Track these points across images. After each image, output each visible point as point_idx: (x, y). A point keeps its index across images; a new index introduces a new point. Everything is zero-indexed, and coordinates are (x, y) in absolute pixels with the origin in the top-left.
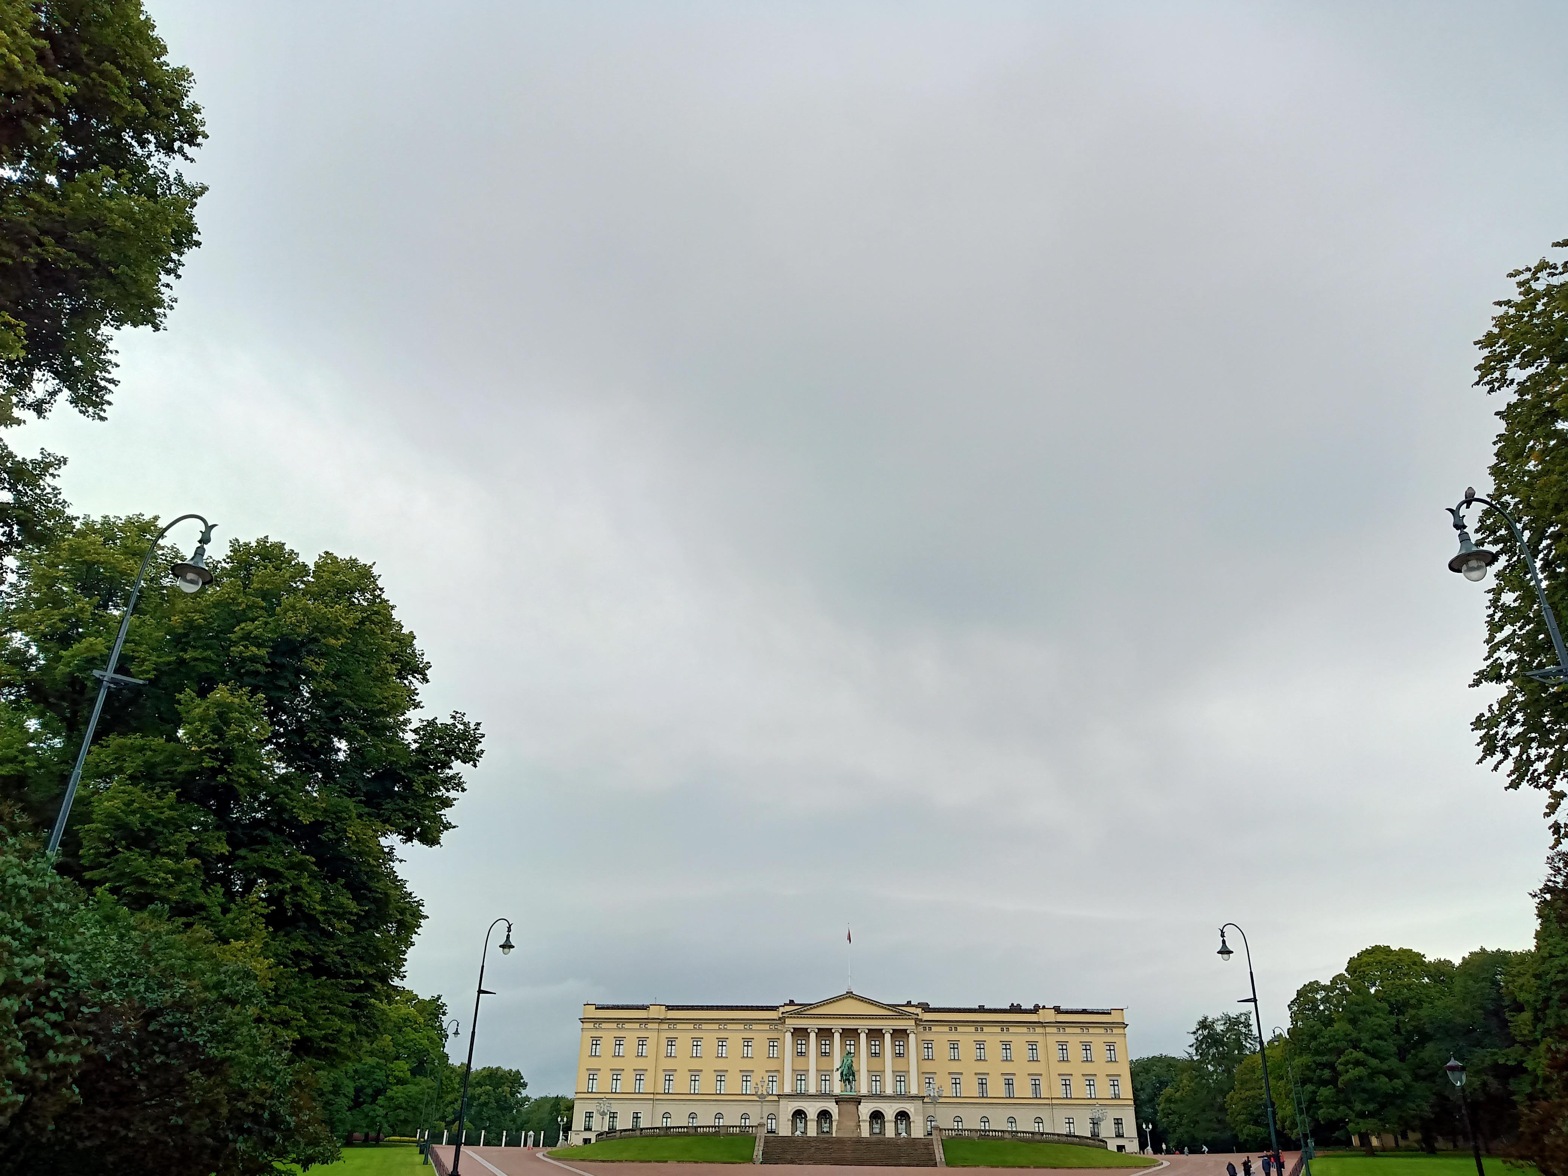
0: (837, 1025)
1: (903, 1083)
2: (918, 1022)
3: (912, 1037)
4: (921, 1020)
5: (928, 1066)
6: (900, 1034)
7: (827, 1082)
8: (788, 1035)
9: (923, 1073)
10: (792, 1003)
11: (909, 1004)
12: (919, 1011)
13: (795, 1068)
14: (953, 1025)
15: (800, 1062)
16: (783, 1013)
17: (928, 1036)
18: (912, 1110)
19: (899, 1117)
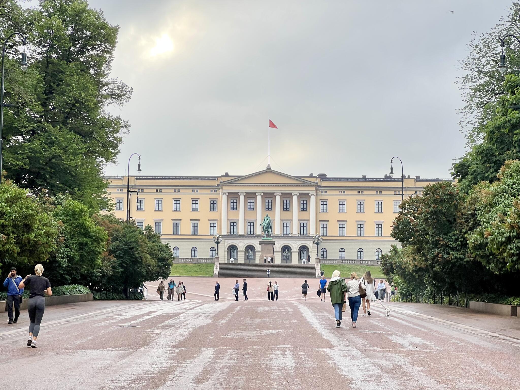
0: (259, 190)
1: (305, 228)
2: (318, 187)
3: (313, 198)
4: (319, 186)
5: (324, 217)
6: (304, 197)
7: (252, 227)
8: (224, 198)
9: (320, 221)
10: (226, 175)
11: (311, 176)
12: (318, 181)
13: (230, 218)
14: (343, 189)
15: (233, 215)
16: (221, 182)
17: (324, 197)
18: (309, 245)
19: (302, 249)
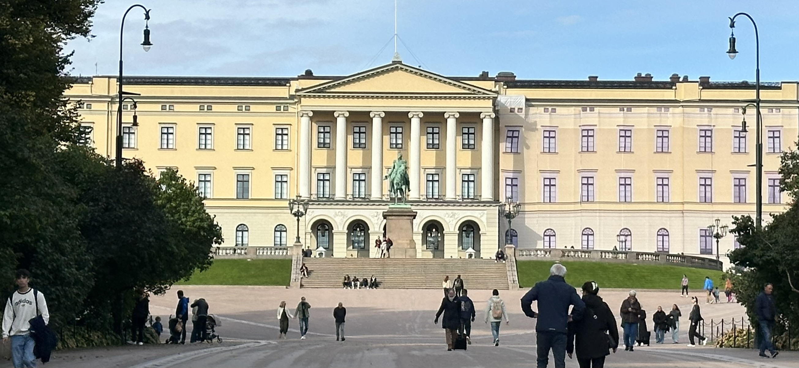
0: (377, 107)
1: (471, 184)
3: (487, 122)
6: (469, 119)
7: (362, 183)
8: (305, 120)
9: (502, 171)
10: (309, 76)
11: (484, 77)
12: (498, 87)
14: (550, 105)
16: (297, 90)
18: (484, 219)
19: (464, 229)
